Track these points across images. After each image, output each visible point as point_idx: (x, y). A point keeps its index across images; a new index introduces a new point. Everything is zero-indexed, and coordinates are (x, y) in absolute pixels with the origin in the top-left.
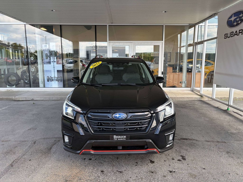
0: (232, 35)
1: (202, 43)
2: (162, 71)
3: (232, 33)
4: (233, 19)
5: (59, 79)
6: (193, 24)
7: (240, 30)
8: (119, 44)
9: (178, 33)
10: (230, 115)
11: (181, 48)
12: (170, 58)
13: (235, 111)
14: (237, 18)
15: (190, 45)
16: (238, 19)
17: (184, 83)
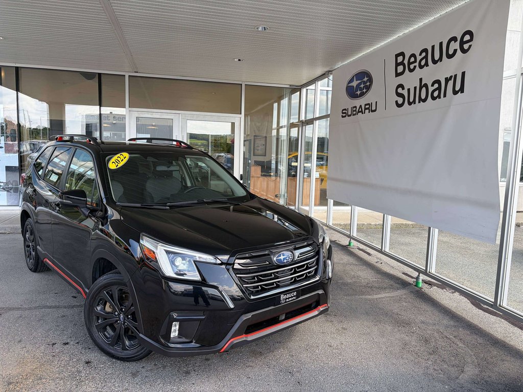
0: (354, 113)
1: (310, 122)
2: (242, 173)
3: (355, 109)
4: (355, 84)
5: (10, 186)
6: (297, 86)
7: (366, 105)
8: (151, 115)
9: (273, 101)
10: (352, 254)
11: (280, 129)
12: (264, 148)
13: (361, 248)
14: (360, 84)
15: (292, 125)
16: (362, 86)
17: (282, 196)
